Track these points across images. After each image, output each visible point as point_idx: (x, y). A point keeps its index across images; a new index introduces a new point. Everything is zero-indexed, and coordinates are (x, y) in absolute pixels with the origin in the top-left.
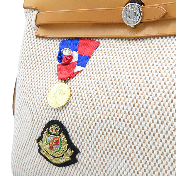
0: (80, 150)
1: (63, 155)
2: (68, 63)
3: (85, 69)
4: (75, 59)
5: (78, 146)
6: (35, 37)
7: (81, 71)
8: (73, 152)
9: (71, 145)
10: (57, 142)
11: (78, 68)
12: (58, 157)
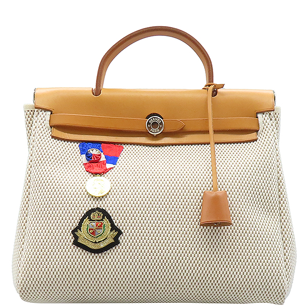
0: (123, 231)
1: (106, 238)
2: (97, 162)
3: (116, 166)
4: (103, 158)
5: (121, 228)
6: (51, 137)
7: (112, 168)
8: (116, 233)
9: (114, 228)
10: (101, 226)
11: (108, 166)
12: (99, 242)
